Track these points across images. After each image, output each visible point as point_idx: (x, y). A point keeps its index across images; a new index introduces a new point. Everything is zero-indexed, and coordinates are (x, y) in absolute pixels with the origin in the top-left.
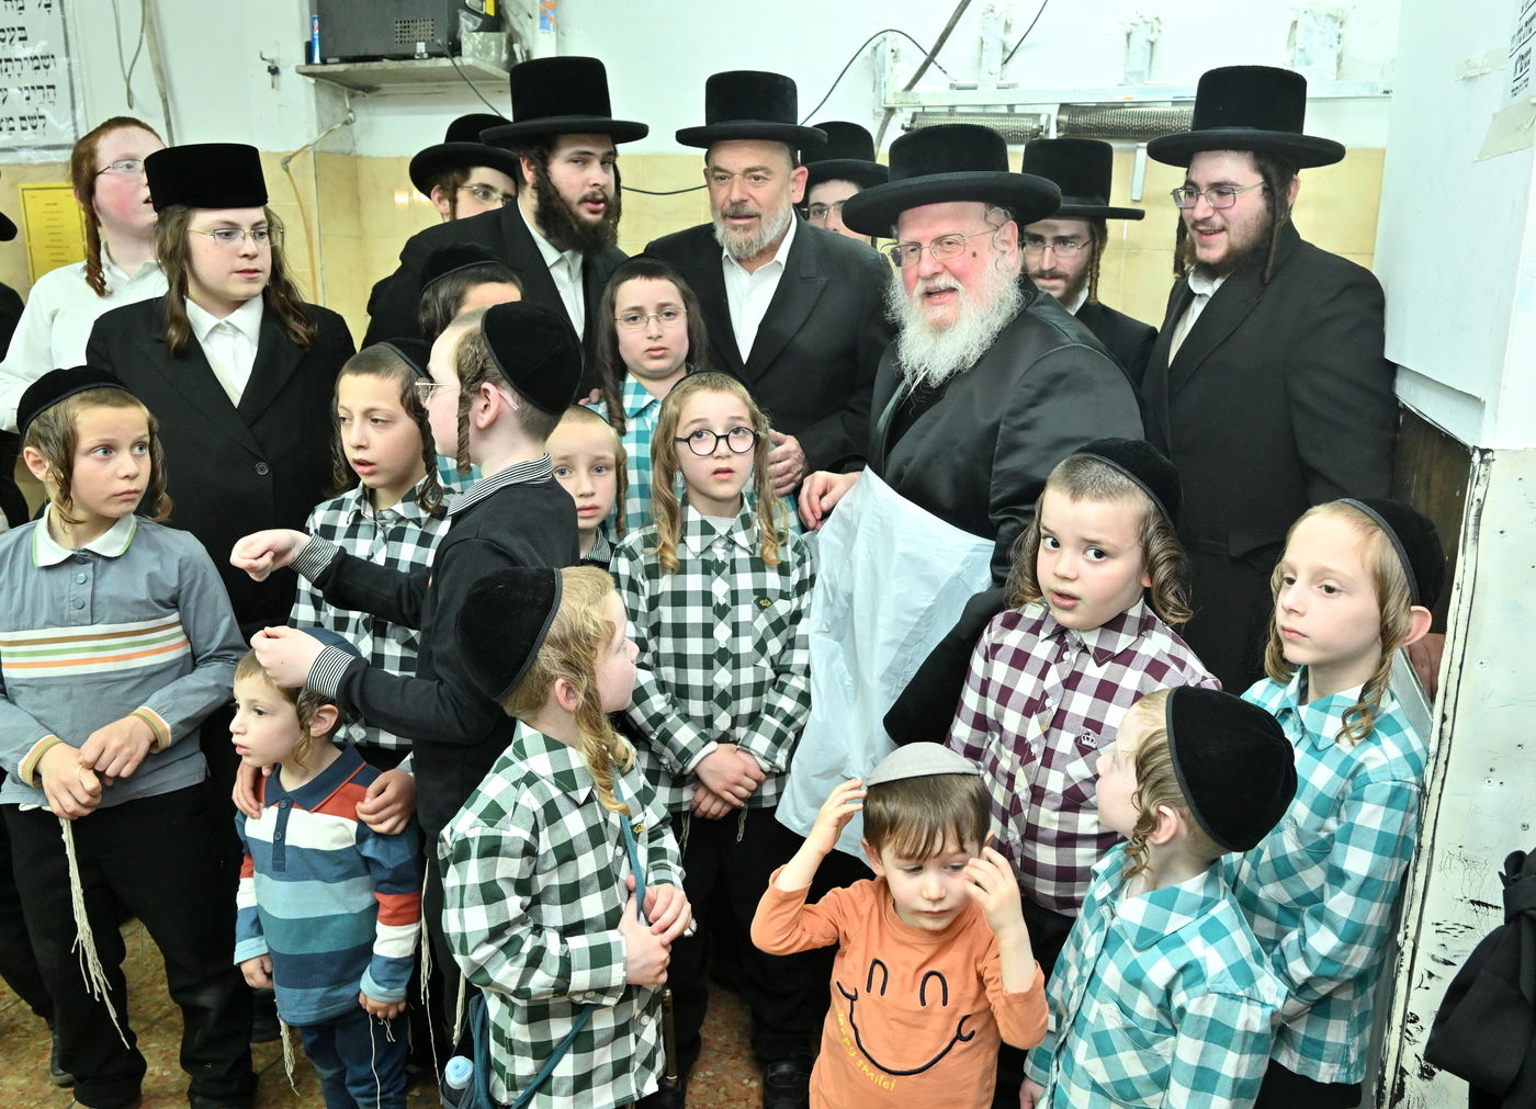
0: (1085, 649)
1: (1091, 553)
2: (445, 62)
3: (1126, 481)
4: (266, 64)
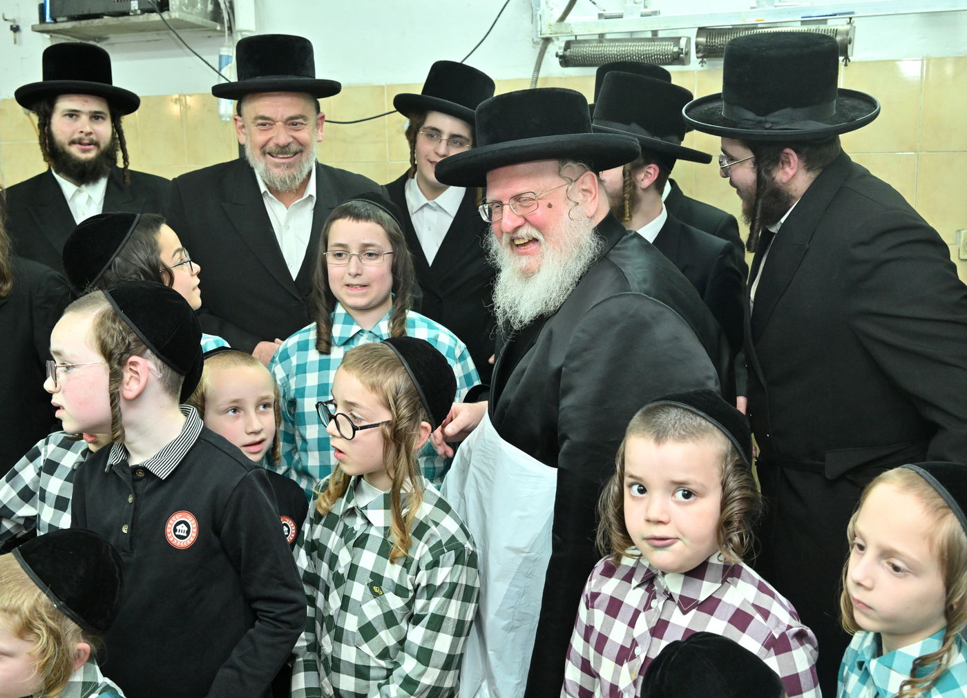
0: (671, 597)
1: (679, 494)
2: (155, 17)
3: (703, 422)
4: (8, 24)
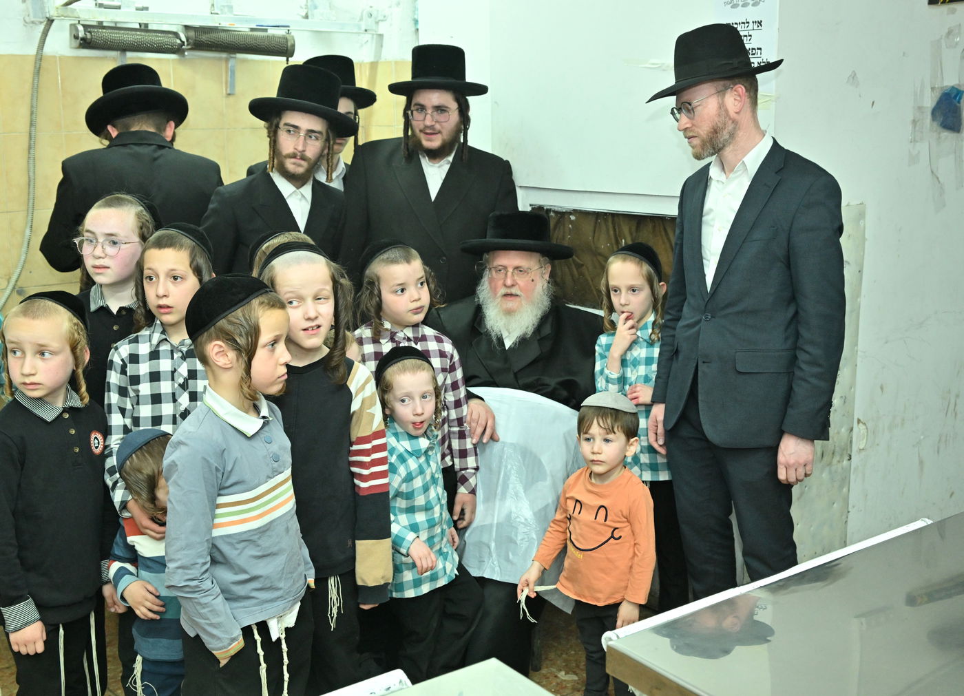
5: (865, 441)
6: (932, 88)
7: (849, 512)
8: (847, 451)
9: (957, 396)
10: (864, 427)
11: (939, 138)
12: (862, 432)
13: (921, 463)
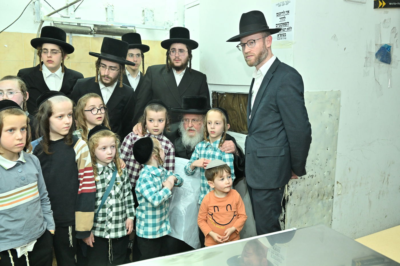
5: (341, 191)
6: (375, 44)
7: (332, 220)
8: (331, 195)
9: (389, 175)
10: (340, 185)
11: (379, 66)
12: (339, 187)
13: (370, 202)
